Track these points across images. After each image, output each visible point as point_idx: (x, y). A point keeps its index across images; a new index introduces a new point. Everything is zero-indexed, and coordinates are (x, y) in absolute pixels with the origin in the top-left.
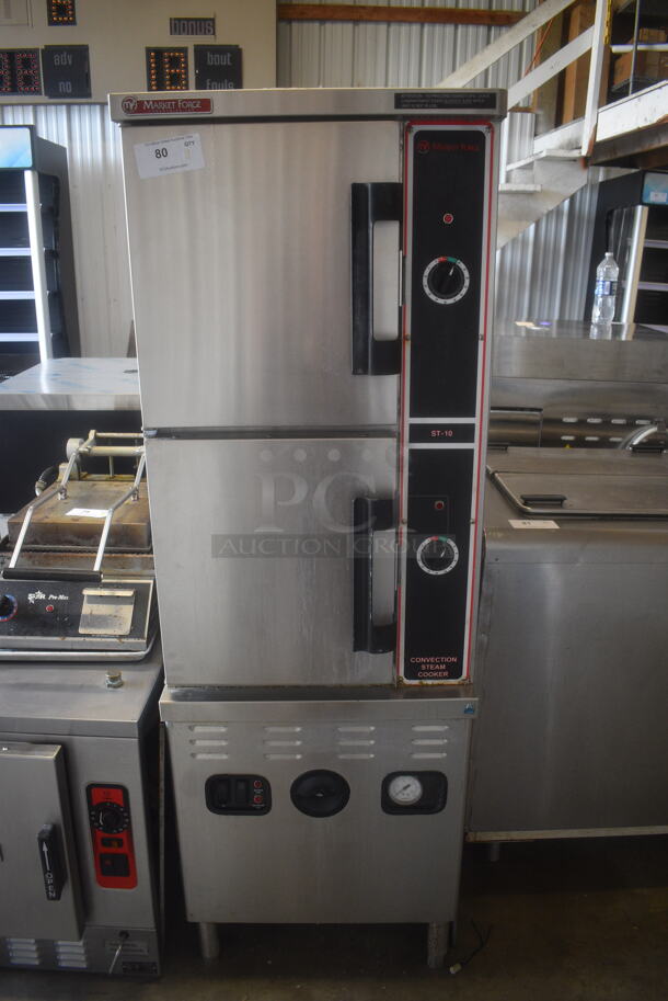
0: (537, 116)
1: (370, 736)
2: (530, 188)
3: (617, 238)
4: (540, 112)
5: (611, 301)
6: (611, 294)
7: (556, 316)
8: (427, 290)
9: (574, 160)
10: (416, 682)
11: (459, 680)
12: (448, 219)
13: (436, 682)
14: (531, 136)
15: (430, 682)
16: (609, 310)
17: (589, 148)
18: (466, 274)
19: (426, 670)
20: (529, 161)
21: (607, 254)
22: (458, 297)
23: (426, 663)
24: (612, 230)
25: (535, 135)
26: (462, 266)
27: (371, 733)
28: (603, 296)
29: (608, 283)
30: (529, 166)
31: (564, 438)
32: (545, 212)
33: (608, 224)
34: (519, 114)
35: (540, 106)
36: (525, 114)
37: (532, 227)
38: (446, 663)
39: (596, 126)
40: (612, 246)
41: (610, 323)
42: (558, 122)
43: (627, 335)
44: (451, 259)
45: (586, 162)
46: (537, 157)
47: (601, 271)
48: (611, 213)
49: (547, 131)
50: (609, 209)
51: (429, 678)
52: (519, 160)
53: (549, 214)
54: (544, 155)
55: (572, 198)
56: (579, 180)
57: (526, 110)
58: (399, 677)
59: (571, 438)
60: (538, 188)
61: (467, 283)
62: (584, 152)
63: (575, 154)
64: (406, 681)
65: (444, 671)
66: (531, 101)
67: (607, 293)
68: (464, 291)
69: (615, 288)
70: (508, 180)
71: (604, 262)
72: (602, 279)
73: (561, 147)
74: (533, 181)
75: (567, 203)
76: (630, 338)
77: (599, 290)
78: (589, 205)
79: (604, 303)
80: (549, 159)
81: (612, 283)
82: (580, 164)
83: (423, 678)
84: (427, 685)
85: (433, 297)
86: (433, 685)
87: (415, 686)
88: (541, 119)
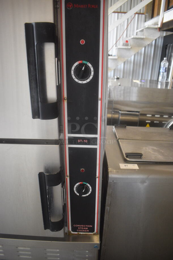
0: (146, 16)
1: (58, 253)
2: (142, 37)
3: (168, 53)
4: (147, 15)
5: (165, 74)
6: (165, 72)
7: (149, 79)
8: (74, 77)
9: (156, 29)
10: (76, 233)
11: (94, 233)
12: (82, 42)
13: (84, 233)
14: (144, 21)
15: (82, 233)
16: (165, 77)
17: (161, 25)
18: (92, 69)
19: (80, 229)
20: (142, 29)
21: (165, 58)
22: (88, 80)
23: (80, 227)
24: (167, 51)
25: (145, 21)
26: (90, 65)
27: (58, 252)
28: (163, 72)
29: (164, 68)
30: (142, 31)
31: (147, 121)
32: (147, 45)
33: (166, 49)
34: (140, 15)
35: (147, 13)
36: (142, 15)
37: (143, 49)
38: (88, 227)
39: (163, 18)
40: (167, 56)
41: (165, 81)
42: (152, 17)
43: (170, 87)
44: (84, 62)
45: (160, 29)
46: (145, 28)
47: (162, 64)
48: (167, 45)
49: (149, 20)
50: (167, 44)
51: (81, 232)
52: (140, 28)
53: (148, 45)
54: (147, 27)
55: (156, 40)
56: (158, 35)
57: (143, 14)
58: (69, 231)
59: (149, 122)
60: (145, 37)
61: (92, 73)
62: (159, 26)
63: (156, 26)
64: (72, 232)
65: (87, 230)
66: (144, 11)
67: (164, 71)
68: (91, 77)
69: (167, 70)
70: (137, 35)
71: (163, 61)
72: (162, 66)
73: (153, 25)
74: (143, 35)
75: (154, 42)
76: (171, 88)
77: (161, 70)
78: (160, 43)
79: (163, 75)
80: (148, 28)
81: (166, 68)
82: (158, 30)
83: (79, 232)
84: (81, 234)
85: (76, 80)
86: (83, 234)
87: (76, 234)
88: (147, 16)
